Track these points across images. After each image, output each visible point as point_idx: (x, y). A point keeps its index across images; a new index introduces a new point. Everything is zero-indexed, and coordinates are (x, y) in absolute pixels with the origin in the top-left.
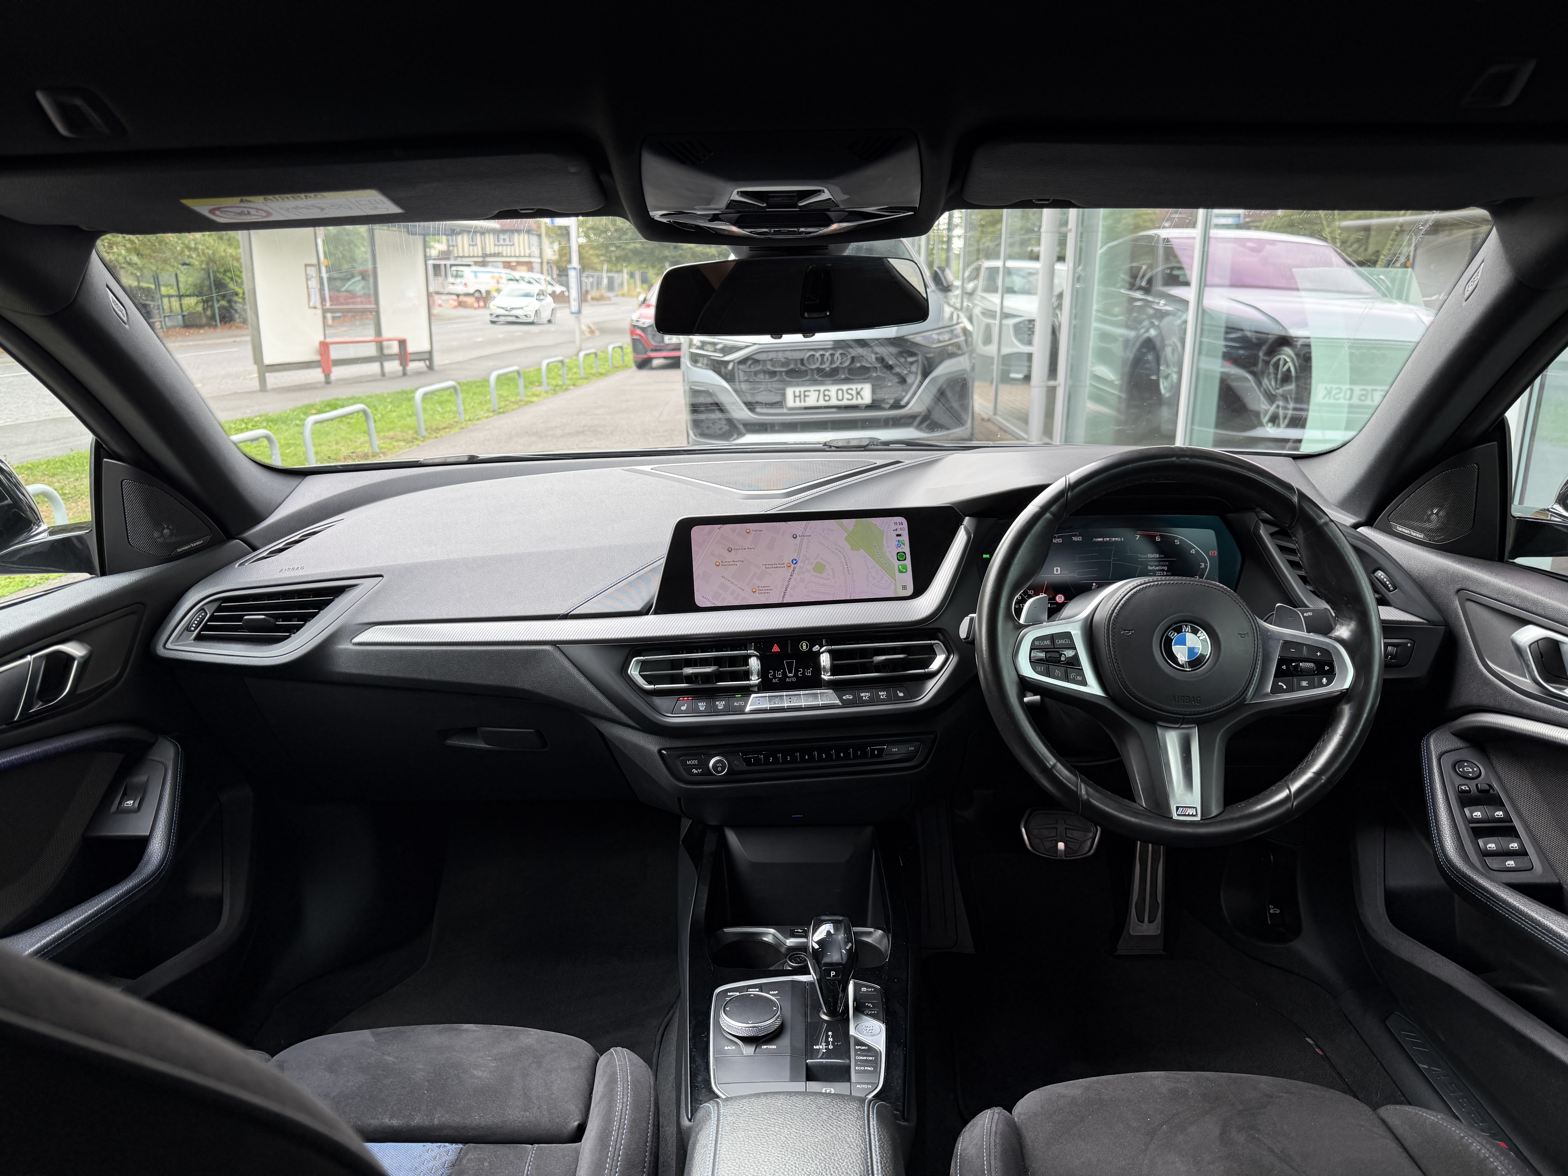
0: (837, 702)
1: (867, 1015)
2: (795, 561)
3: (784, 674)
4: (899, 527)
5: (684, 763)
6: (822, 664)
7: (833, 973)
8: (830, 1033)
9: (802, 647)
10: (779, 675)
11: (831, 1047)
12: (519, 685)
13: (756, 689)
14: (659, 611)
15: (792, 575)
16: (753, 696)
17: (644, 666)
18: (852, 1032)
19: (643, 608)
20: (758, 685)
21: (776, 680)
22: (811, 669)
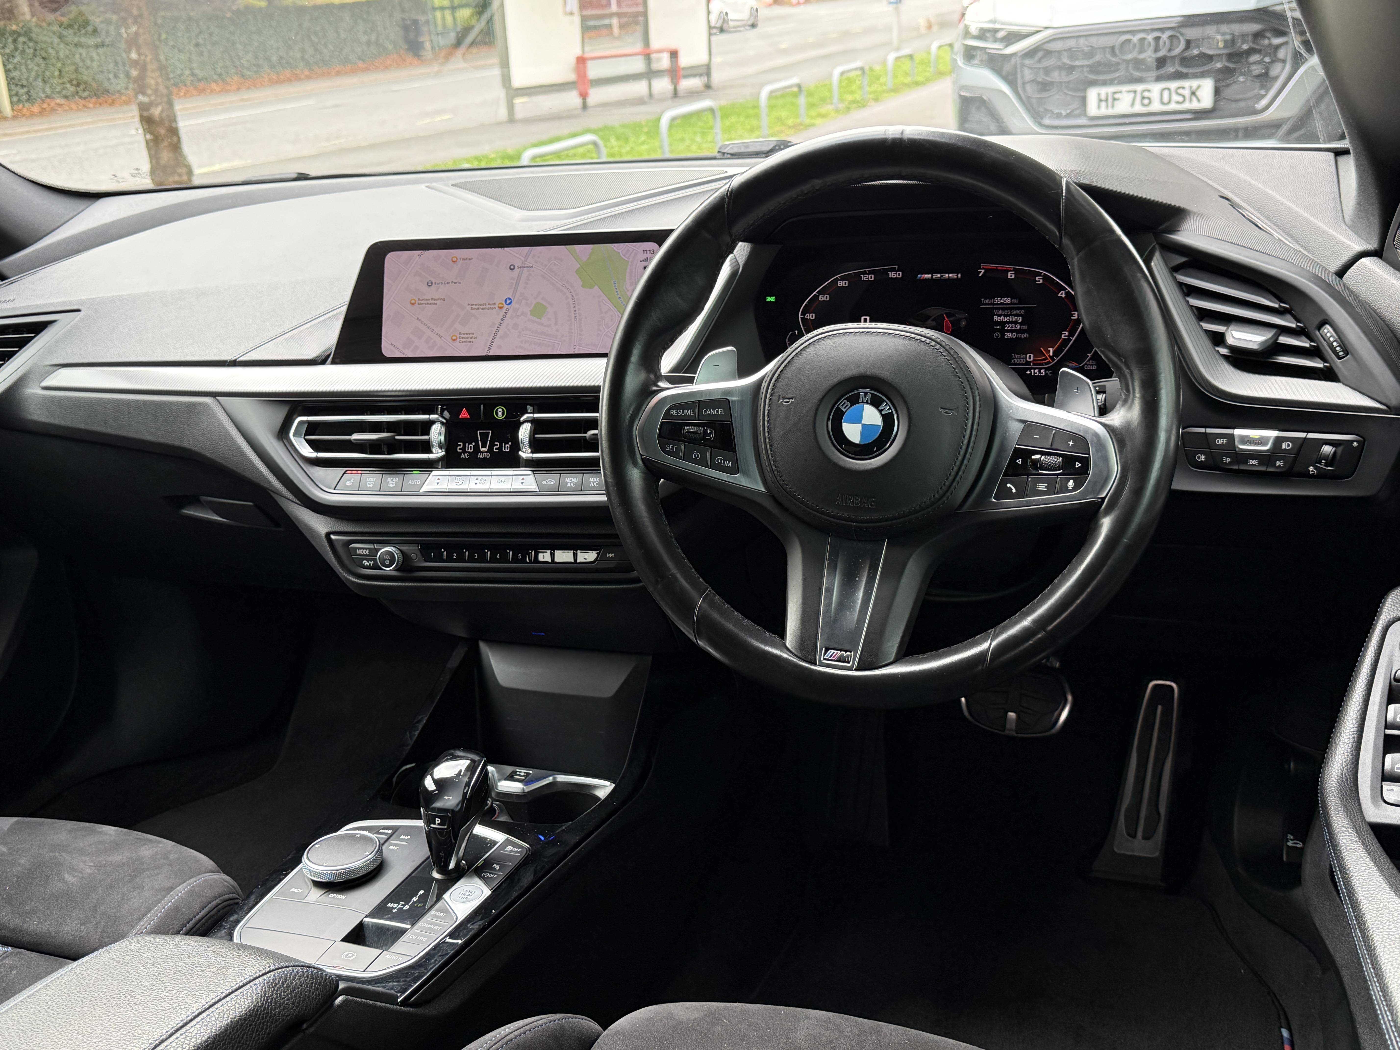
0: (535, 488)
1: (483, 877)
2: (509, 301)
3: (476, 447)
4: (648, 255)
5: (354, 553)
6: (521, 437)
7: (439, 820)
8: (421, 893)
9: (497, 414)
10: (470, 448)
11: (406, 908)
13: (438, 465)
14: (337, 361)
16: (433, 473)
17: (310, 427)
18: (448, 895)
19: (318, 357)
20: (441, 460)
21: (466, 454)
22: (510, 443)
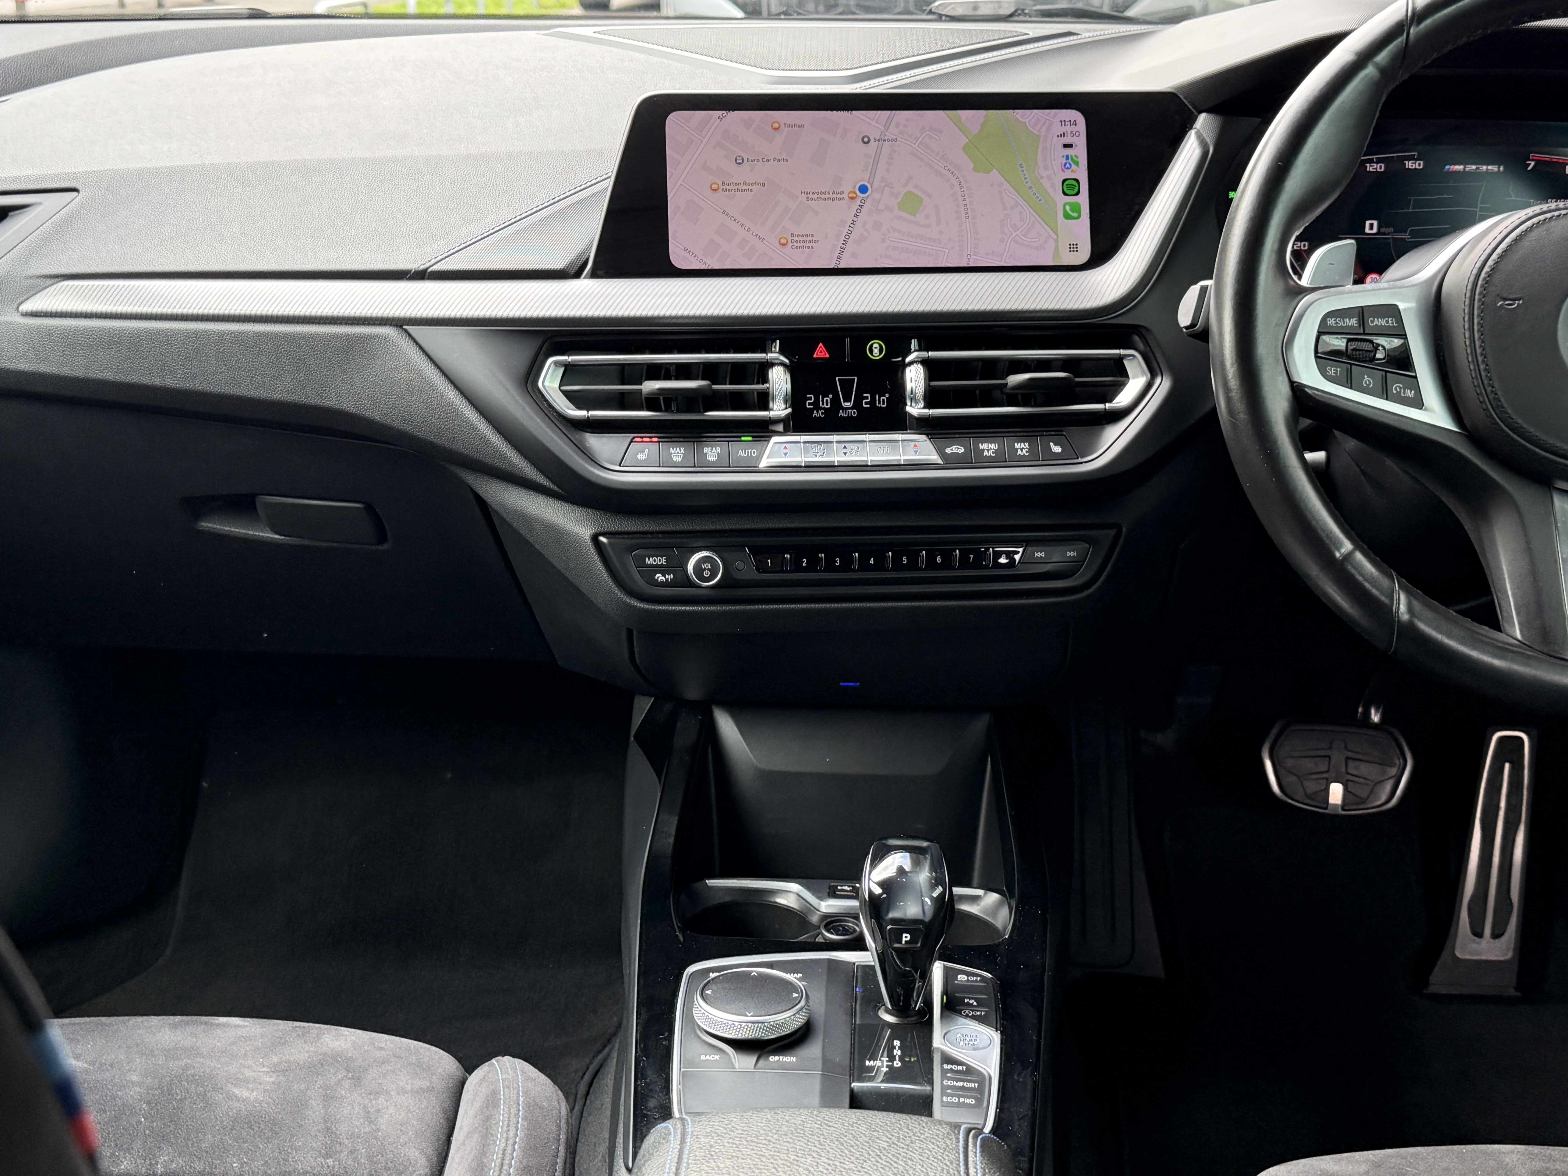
0: (935, 458)
1: (967, 1016)
2: (863, 189)
3: (836, 402)
4: (1068, 129)
5: (640, 563)
6: (909, 386)
7: (906, 937)
8: (897, 1043)
9: (871, 351)
10: (826, 402)
11: (897, 1064)
12: (332, 402)
13: (780, 428)
14: (600, 272)
15: (856, 216)
16: (775, 439)
17: (570, 373)
18: (938, 1042)
19: (570, 265)
20: (784, 421)
21: (820, 412)
22: (887, 395)
